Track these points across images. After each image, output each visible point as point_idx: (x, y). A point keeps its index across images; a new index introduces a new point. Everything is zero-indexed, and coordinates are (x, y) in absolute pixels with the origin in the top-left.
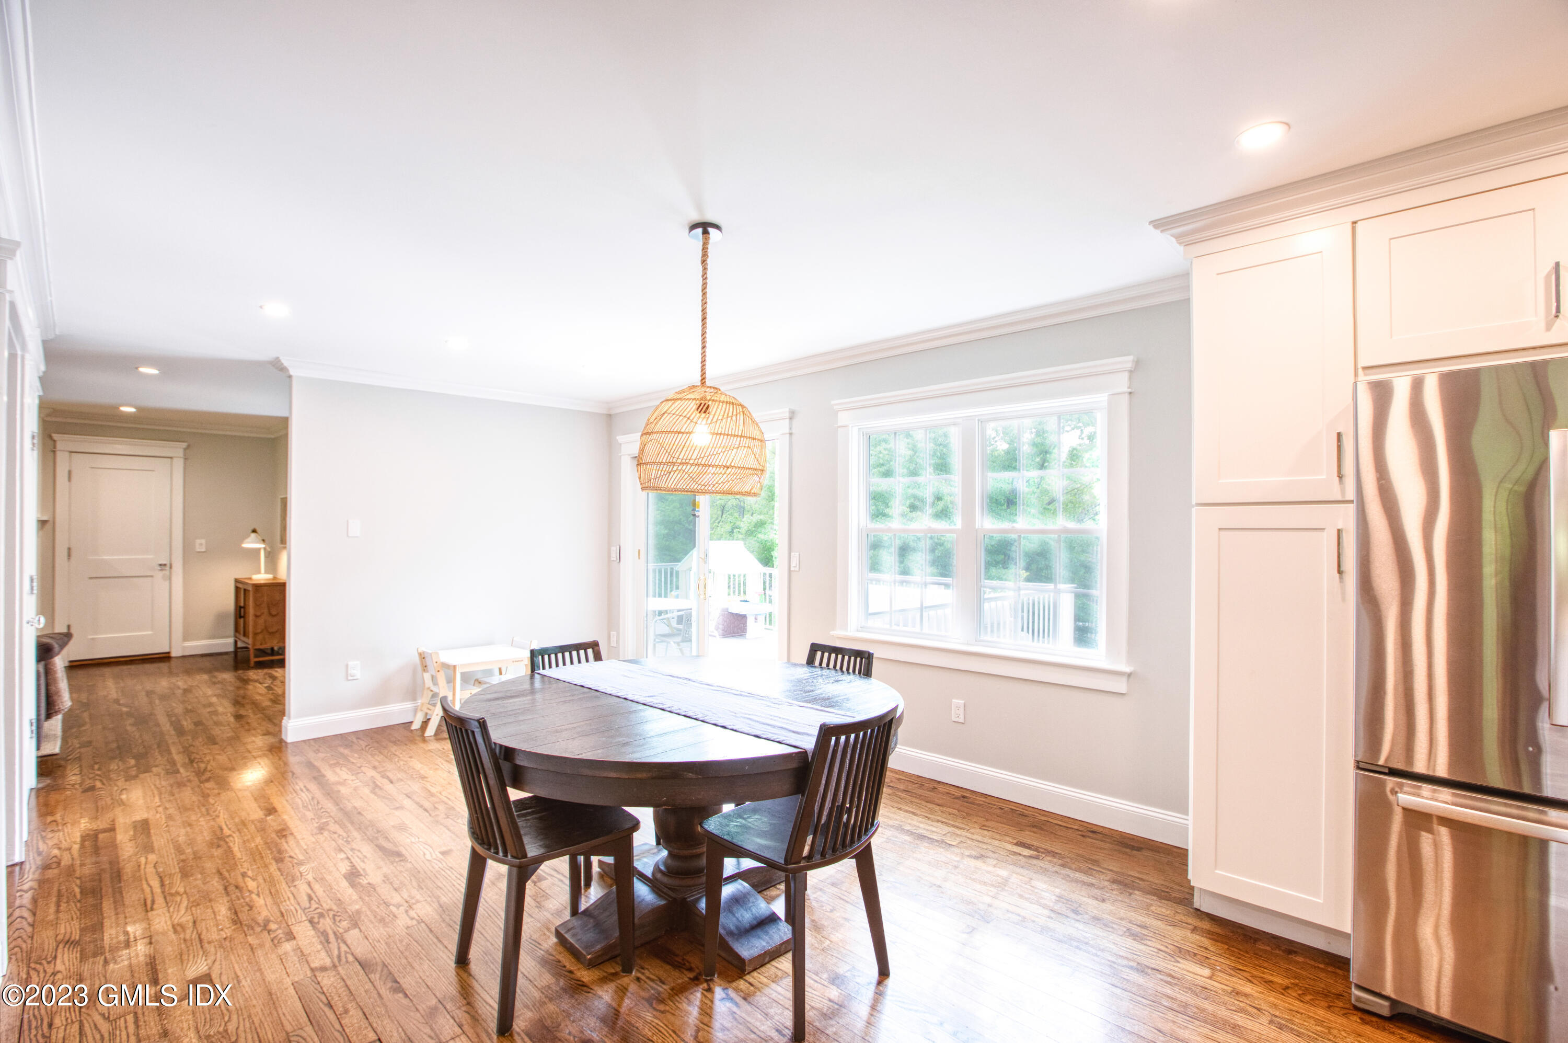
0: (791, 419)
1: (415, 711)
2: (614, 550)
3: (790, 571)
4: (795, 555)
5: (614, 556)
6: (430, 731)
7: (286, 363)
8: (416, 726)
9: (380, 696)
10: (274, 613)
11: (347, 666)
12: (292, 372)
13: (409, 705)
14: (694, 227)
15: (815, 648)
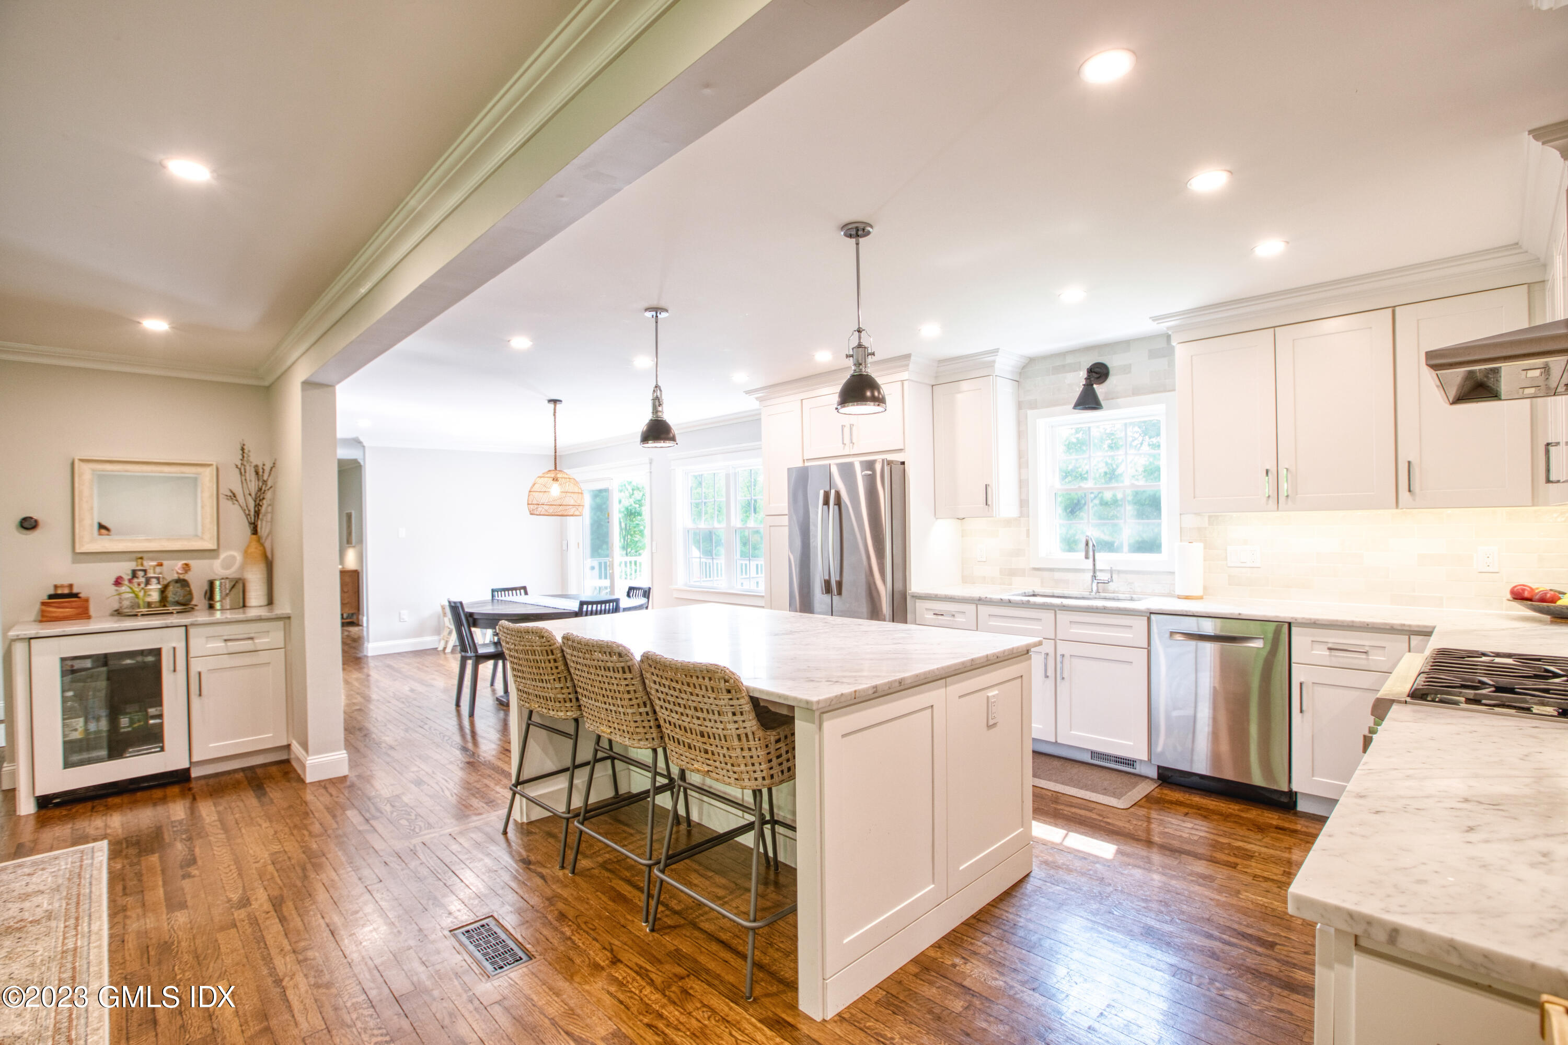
0: (651, 463)
1: (440, 641)
2: (565, 542)
3: (652, 553)
4: (654, 543)
5: (565, 547)
6: (449, 650)
7: (362, 439)
8: (441, 648)
9: (419, 632)
10: (346, 590)
11: (400, 613)
12: (365, 444)
13: (436, 638)
14: (550, 401)
15: (631, 589)
